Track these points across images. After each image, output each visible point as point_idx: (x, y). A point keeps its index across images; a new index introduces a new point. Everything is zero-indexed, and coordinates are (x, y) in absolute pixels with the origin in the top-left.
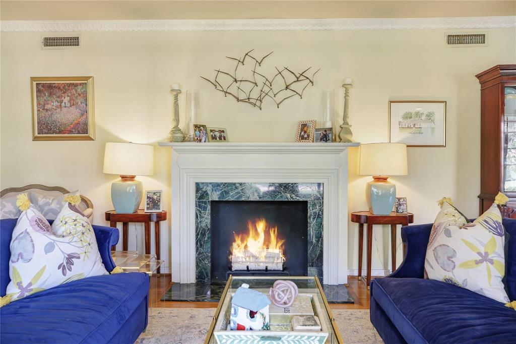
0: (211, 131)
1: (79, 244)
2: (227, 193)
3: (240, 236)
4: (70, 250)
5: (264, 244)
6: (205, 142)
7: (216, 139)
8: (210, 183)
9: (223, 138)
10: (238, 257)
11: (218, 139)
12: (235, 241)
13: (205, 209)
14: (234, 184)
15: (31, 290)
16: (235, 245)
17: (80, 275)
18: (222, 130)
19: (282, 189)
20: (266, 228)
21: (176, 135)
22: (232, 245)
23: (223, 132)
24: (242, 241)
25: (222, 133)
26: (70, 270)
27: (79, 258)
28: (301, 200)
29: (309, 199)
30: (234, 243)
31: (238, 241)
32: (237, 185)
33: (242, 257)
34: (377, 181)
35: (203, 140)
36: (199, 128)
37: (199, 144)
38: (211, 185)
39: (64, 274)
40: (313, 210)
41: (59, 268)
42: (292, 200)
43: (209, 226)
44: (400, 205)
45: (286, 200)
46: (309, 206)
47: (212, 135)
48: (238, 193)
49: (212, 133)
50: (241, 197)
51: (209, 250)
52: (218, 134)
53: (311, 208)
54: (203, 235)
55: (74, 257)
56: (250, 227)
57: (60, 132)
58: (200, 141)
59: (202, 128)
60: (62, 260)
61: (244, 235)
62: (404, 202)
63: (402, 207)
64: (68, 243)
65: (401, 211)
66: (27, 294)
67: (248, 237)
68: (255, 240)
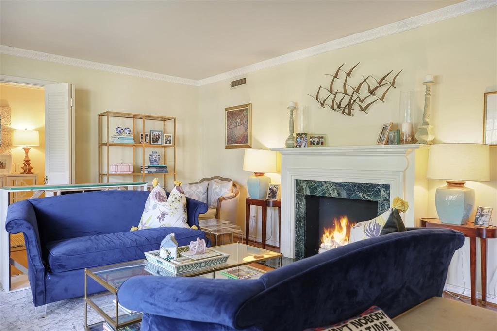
0: (311, 138)
1: (169, 207)
2: (316, 189)
3: (328, 230)
4: (164, 209)
5: (346, 235)
6: (304, 147)
7: (314, 144)
8: (305, 180)
9: (320, 143)
10: (327, 246)
11: (316, 144)
12: (324, 233)
13: (301, 201)
14: (321, 182)
15: (146, 227)
16: (324, 236)
17: (169, 224)
18: (321, 136)
19: (356, 188)
20: (348, 223)
21: (289, 142)
22: (322, 236)
23: (322, 138)
24: (330, 233)
25: (321, 140)
26: (163, 220)
27: (168, 215)
28: (372, 200)
29: (379, 200)
30: (323, 235)
31: (327, 233)
32: (323, 183)
33: (330, 246)
34: (451, 186)
35: (303, 145)
36: (301, 136)
37: (299, 148)
38: (305, 182)
39: (160, 222)
40: (382, 210)
41: (158, 218)
42: (363, 199)
43: (304, 215)
44: (482, 215)
45: (359, 199)
46: (378, 206)
47: (311, 141)
48: (323, 190)
49: (311, 140)
50: (324, 193)
51: (304, 234)
52: (316, 140)
53: (380, 209)
54: (300, 221)
55: (165, 214)
56: (336, 222)
57: (237, 142)
58: (300, 146)
59: (304, 136)
60: (159, 214)
61: (332, 229)
62: (488, 213)
63: (484, 218)
64: (163, 206)
65: (481, 222)
66: (144, 228)
67: (334, 230)
68: (340, 232)
